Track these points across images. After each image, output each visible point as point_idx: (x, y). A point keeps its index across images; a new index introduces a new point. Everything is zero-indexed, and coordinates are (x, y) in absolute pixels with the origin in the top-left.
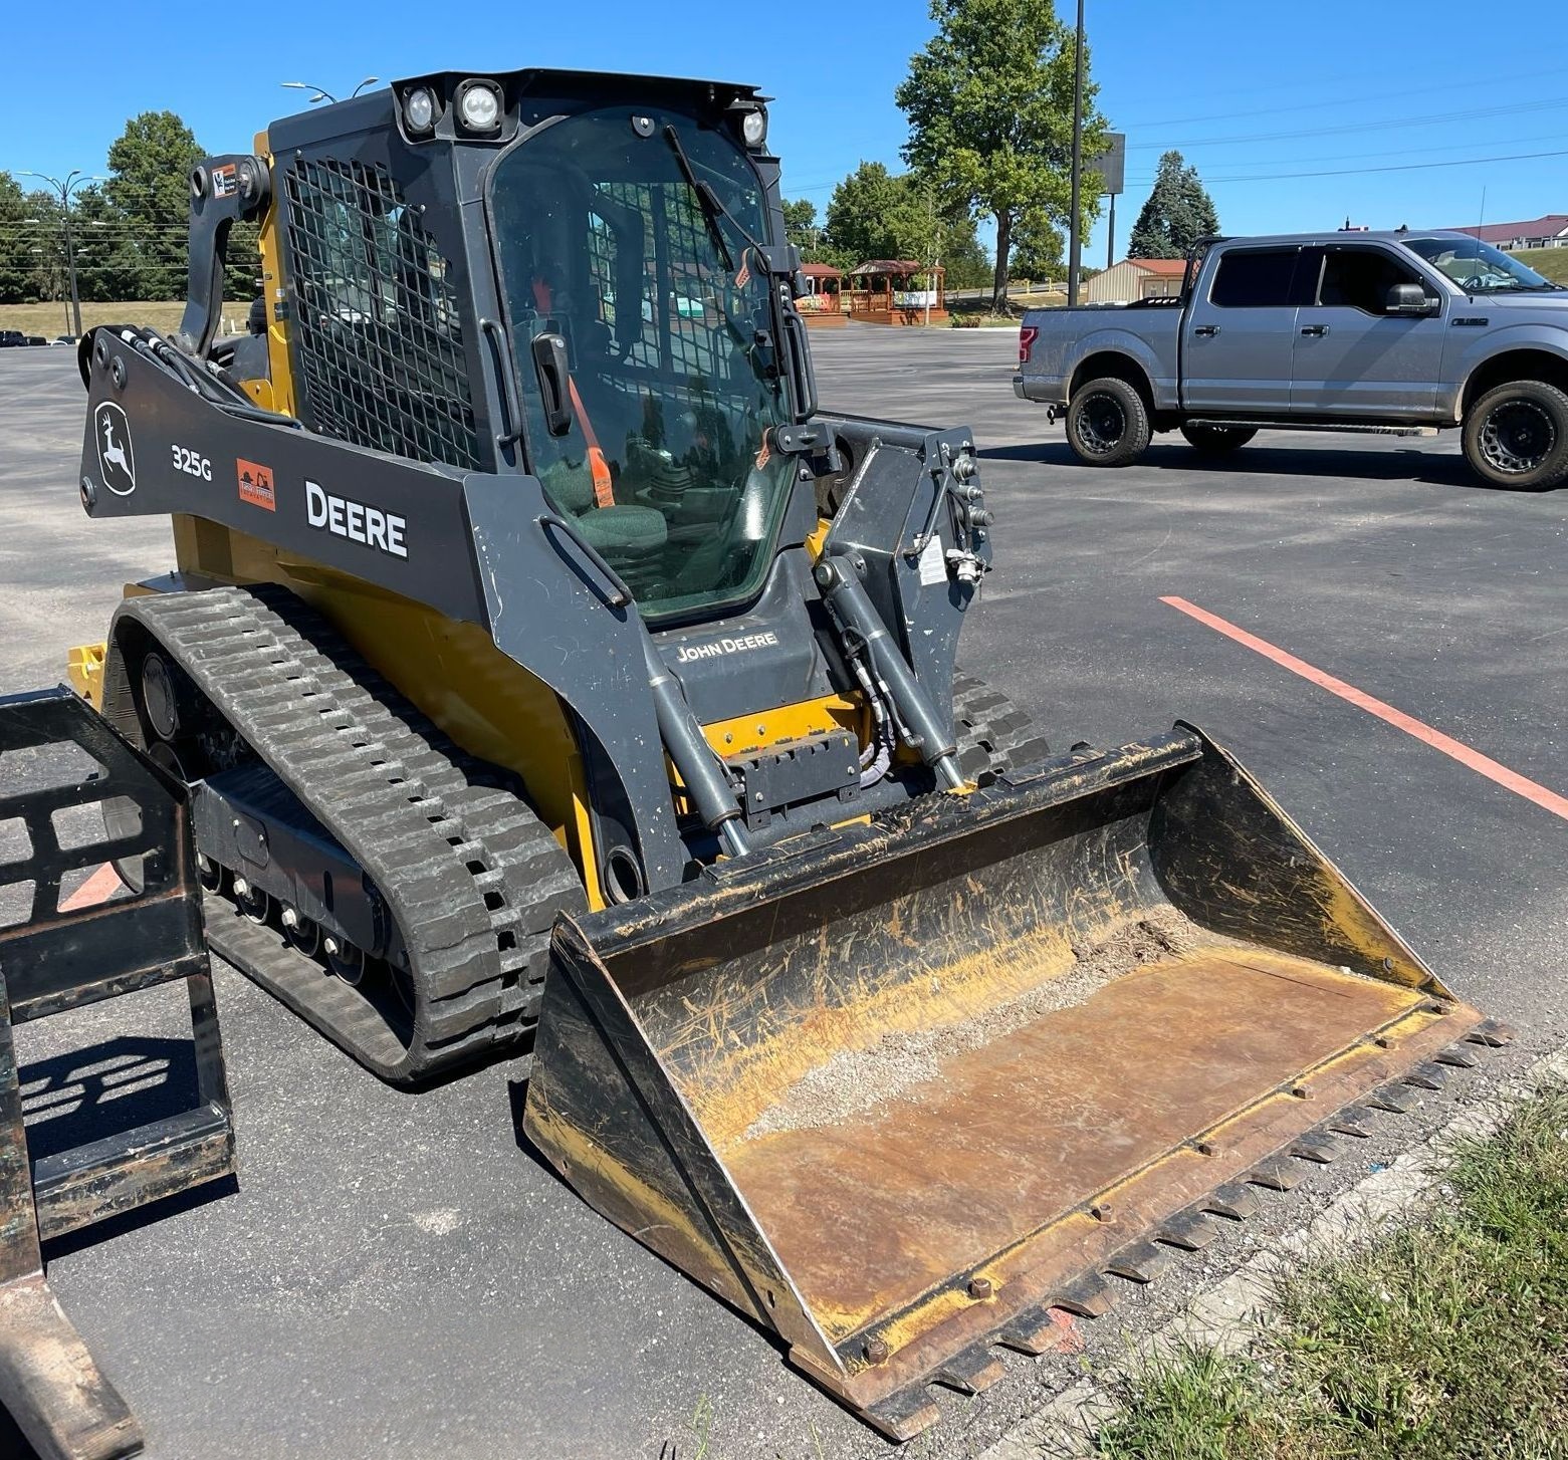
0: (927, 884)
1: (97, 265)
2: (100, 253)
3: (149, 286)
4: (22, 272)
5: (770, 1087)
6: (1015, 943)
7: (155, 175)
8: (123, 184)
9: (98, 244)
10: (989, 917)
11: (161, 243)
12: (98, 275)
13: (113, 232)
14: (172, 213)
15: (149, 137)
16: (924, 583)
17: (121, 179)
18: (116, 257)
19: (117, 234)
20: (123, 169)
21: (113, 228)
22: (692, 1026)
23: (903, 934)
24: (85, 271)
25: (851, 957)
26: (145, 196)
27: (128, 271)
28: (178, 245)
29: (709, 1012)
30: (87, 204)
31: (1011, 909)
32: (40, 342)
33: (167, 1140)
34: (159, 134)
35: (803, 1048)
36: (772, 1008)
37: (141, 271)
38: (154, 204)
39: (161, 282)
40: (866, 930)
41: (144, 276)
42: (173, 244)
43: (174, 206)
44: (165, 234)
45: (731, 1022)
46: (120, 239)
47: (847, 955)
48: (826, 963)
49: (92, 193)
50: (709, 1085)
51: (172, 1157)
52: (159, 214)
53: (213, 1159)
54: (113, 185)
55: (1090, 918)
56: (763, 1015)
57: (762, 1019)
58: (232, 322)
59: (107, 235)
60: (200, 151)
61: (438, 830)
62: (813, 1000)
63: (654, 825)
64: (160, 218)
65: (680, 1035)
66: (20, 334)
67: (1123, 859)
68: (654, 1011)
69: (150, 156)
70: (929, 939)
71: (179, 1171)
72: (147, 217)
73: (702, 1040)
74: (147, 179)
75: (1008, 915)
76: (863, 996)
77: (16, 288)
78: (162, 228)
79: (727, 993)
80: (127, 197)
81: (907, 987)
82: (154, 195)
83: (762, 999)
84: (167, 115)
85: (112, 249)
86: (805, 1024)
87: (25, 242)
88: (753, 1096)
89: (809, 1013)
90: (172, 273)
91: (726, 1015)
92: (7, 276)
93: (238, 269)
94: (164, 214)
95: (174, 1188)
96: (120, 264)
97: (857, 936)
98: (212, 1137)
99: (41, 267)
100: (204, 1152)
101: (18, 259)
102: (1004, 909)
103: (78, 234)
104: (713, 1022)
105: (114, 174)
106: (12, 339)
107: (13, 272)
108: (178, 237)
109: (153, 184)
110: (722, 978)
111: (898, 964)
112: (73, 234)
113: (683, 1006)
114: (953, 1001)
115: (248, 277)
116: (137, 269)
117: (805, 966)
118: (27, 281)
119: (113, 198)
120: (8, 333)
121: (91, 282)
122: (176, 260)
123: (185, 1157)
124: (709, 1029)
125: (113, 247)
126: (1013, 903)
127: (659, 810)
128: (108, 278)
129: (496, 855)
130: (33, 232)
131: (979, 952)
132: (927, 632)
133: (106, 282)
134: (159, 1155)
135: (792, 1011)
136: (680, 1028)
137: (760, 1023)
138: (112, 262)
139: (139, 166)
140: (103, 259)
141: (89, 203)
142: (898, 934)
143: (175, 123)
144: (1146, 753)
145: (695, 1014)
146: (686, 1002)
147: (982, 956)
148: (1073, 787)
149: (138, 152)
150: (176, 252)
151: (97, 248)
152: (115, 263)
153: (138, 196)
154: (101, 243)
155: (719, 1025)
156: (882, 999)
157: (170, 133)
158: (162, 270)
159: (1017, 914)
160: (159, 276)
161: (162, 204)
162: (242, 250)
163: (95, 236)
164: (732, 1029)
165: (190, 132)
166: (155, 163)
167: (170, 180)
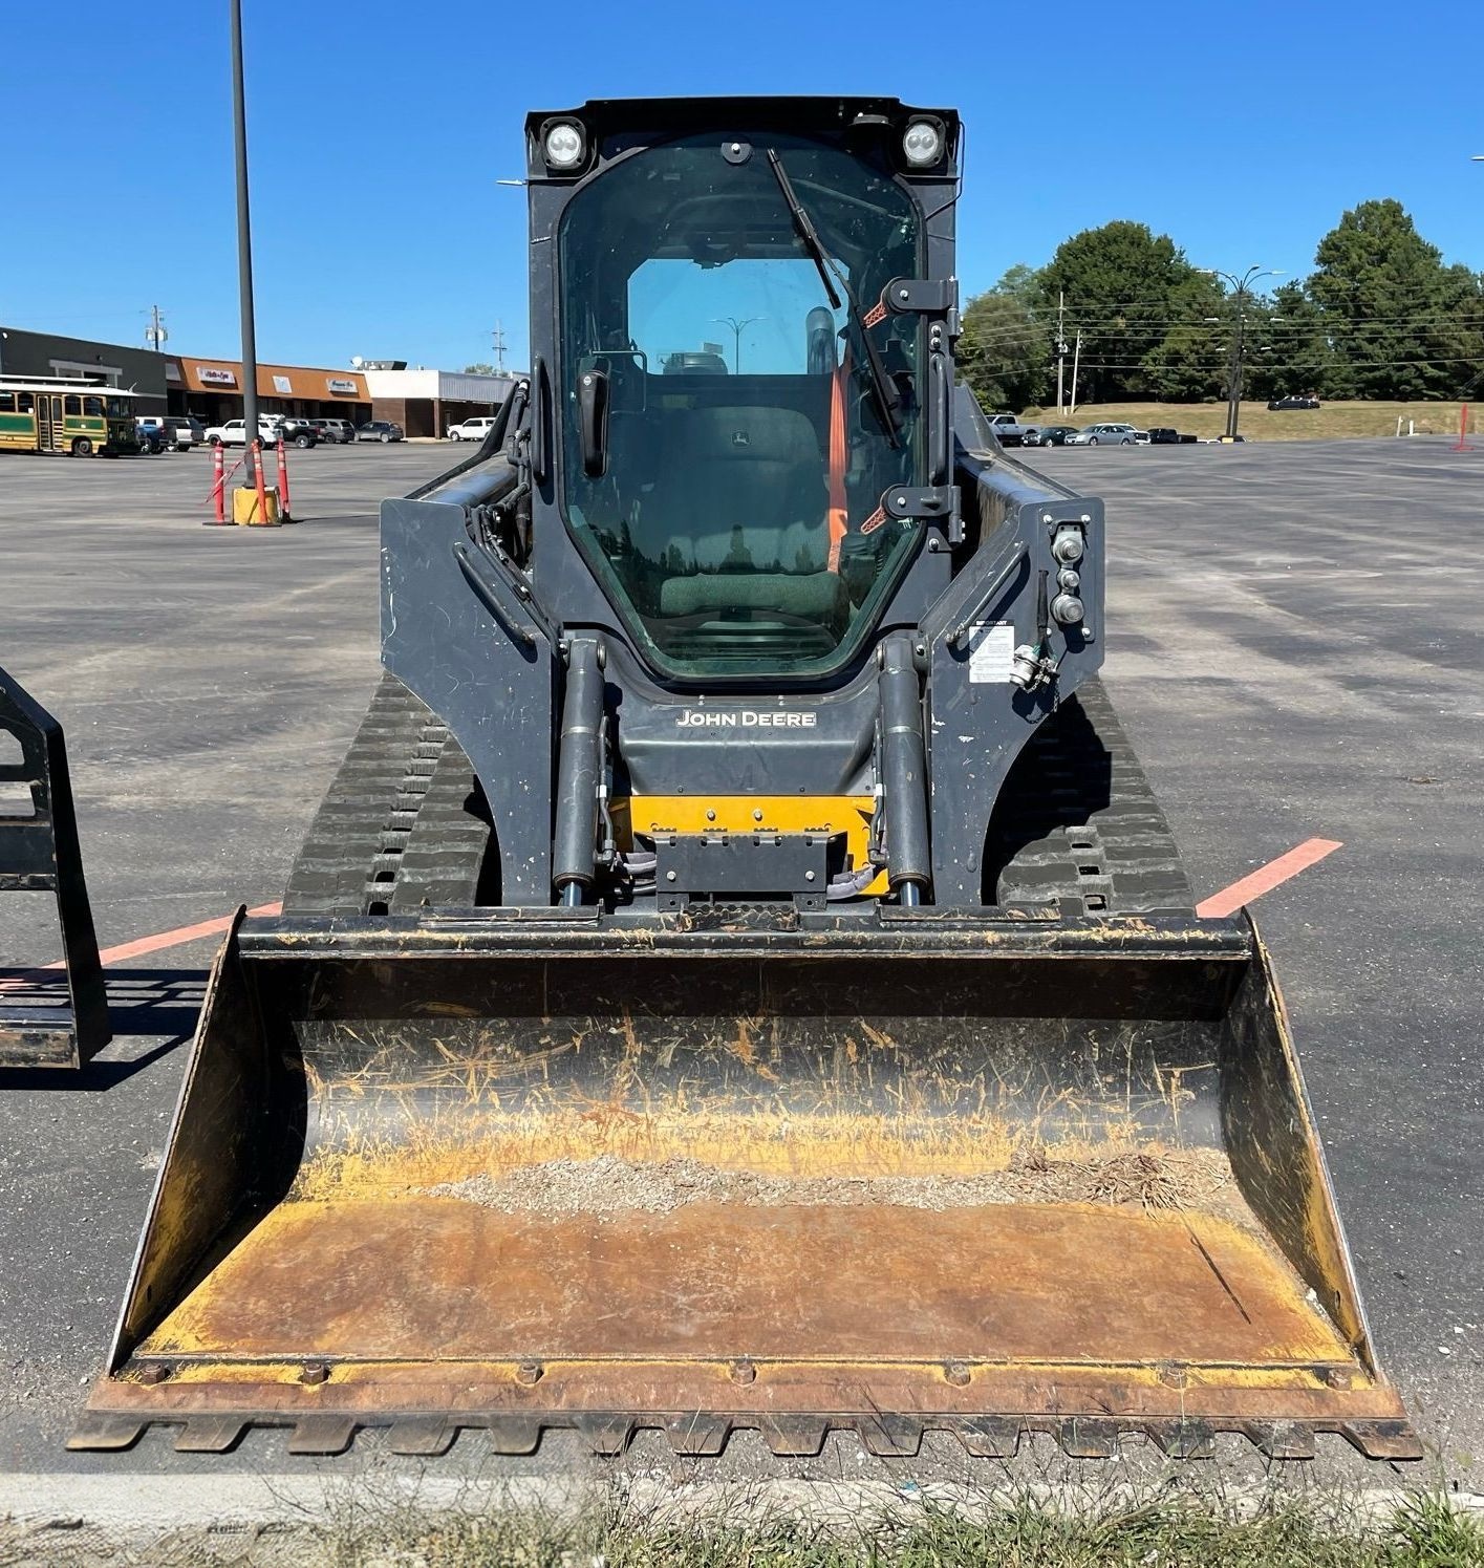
0: (790, 1011)
1: (1283, 363)
2: (1287, 351)
3: (1331, 384)
4: (1208, 371)
5: (503, 1160)
6: (931, 1121)
7: (1362, 268)
8: (1327, 279)
9: (1286, 341)
10: (901, 1080)
11: (1354, 340)
12: (1280, 374)
13: (1305, 329)
14: (1372, 307)
15: (1365, 229)
16: (973, 679)
17: (1325, 273)
18: (1303, 354)
19: (1309, 331)
20: (1330, 263)
21: (1306, 324)
22: (446, 1072)
23: (757, 1062)
24: (1269, 370)
25: (674, 1065)
26: (1348, 289)
27: (1312, 369)
28: (1371, 341)
29: (470, 1064)
30: (1284, 300)
31: (940, 1080)
32: (1191, 440)
33: (25, 1022)
34: (1376, 223)
35: (569, 1137)
36: (551, 1085)
37: (1326, 369)
38: (1354, 298)
39: (1346, 380)
40: (697, 1039)
41: (1329, 374)
42: (1366, 339)
43: (1375, 300)
44: (1359, 330)
45: (494, 1082)
46: (1311, 336)
47: (669, 1059)
48: (635, 1060)
49: (1293, 289)
50: (440, 1135)
51: (24, 1036)
52: (1358, 308)
53: (58, 1050)
54: (1316, 280)
55: (1073, 1129)
56: (538, 1088)
57: (536, 1092)
58: (1411, 423)
59: (1298, 332)
60: (1416, 239)
61: (382, 838)
62: (608, 1094)
63: (523, 873)
64: (1359, 313)
65: (429, 1076)
66: (1174, 432)
67: (1168, 1075)
68: (397, 1040)
69: (1361, 247)
70: (798, 1078)
71: (31, 1050)
72: (1345, 312)
73: (455, 1089)
74: (1352, 273)
75: (934, 1086)
76: (676, 1110)
77: (1198, 388)
78: (1358, 323)
79: (494, 1052)
80: (1327, 292)
81: (742, 1120)
82: (1357, 289)
83: (542, 1072)
84: (1389, 202)
85: (1301, 347)
86: (587, 1114)
87: (1215, 341)
88: (478, 1160)
89: (597, 1105)
90: (1359, 370)
91: (491, 1074)
92: (1192, 376)
93: (1434, 366)
94: (1364, 309)
95: (27, 1062)
96: (1305, 362)
97: (684, 1043)
98: (59, 1032)
99: (1227, 366)
100: (51, 1041)
101: (1206, 358)
102: (928, 1077)
103: (1268, 332)
104: (472, 1076)
105: (1319, 269)
106: (1165, 437)
107: (1199, 371)
108: (1373, 332)
109: (1358, 276)
110: (486, 1035)
111: (742, 1092)
112: (1263, 331)
113: (436, 1049)
114: (792, 1153)
115: (1442, 374)
116: (1323, 366)
117: (605, 1054)
118: (1210, 381)
119: (1313, 294)
120: (1163, 430)
121: (1272, 381)
122: (1366, 357)
123: (36, 1040)
124: (466, 1081)
125: (1303, 344)
126: (946, 1074)
127: (532, 860)
128: (1291, 376)
129: (404, 870)
130: (1226, 331)
131: (867, 1115)
132: (964, 739)
133: (1288, 381)
134: (16, 1031)
135: (578, 1094)
136: (431, 1069)
137: (531, 1095)
138: (1297, 360)
139: (1348, 259)
140: (1290, 357)
141: (1286, 299)
142: (749, 1058)
143: (1394, 210)
144: (1143, 932)
145: (451, 1061)
146: (440, 1045)
147: (871, 1120)
148: (980, 944)
149: (1349, 244)
150: (1367, 348)
151: (1286, 346)
152: (1302, 361)
153: (1340, 290)
154: (1291, 340)
155: (480, 1082)
156: (701, 1121)
157: (1388, 221)
158: (1348, 368)
159: (949, 1089)
160: (1343, 375)
161: (1364, 297)
162: (1440, 345)
163: (1286, 333)
164: (495, 1090)
165: (1409, 218)
166: (1365, 255)
167: (1377, 272)
